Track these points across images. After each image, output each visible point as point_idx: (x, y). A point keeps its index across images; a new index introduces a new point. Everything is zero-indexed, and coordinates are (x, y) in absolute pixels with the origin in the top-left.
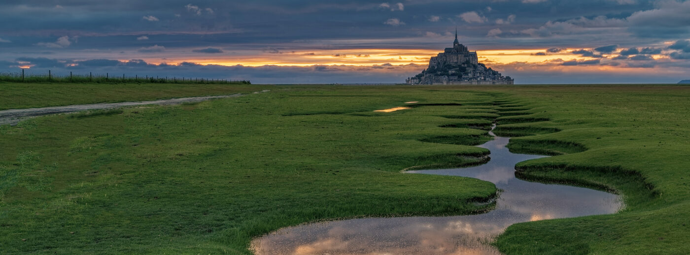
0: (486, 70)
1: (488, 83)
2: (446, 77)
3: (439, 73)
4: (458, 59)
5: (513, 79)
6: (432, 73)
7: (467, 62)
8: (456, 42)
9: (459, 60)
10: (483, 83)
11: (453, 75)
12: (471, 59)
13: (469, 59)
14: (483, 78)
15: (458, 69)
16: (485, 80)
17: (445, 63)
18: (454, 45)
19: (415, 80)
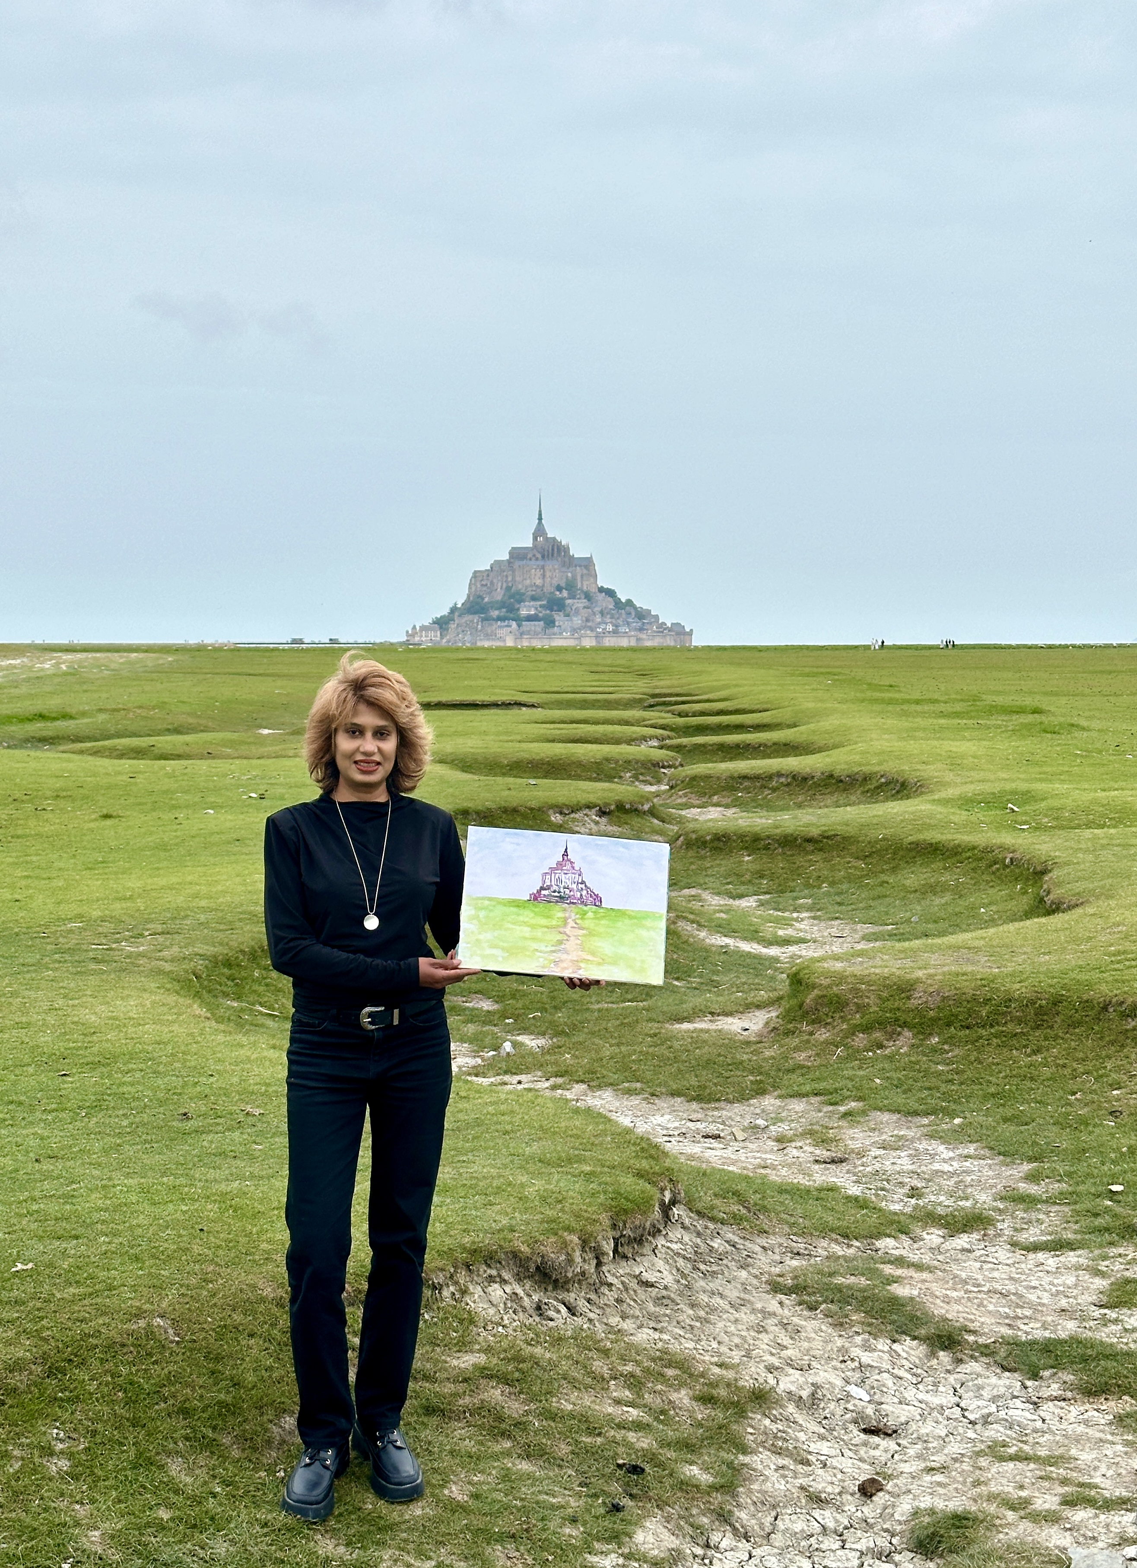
0: (618, 604)
1: (624, 643)
2: (514, 624)
3: (495, 613)
4: (544, 576)
5: (692, 630)
6: (475, 613)
7: (570, 586)
8: (540, 531)
9: (548, 580)
10: (609, 642)
11: (530, 618)
12: (579, 578)
13: (574, 578)
14: (610, 628)
15: (544, 602)
16: (615, 632)
17: (508, 589)
18: (535, 538)
19: (431, 634)
